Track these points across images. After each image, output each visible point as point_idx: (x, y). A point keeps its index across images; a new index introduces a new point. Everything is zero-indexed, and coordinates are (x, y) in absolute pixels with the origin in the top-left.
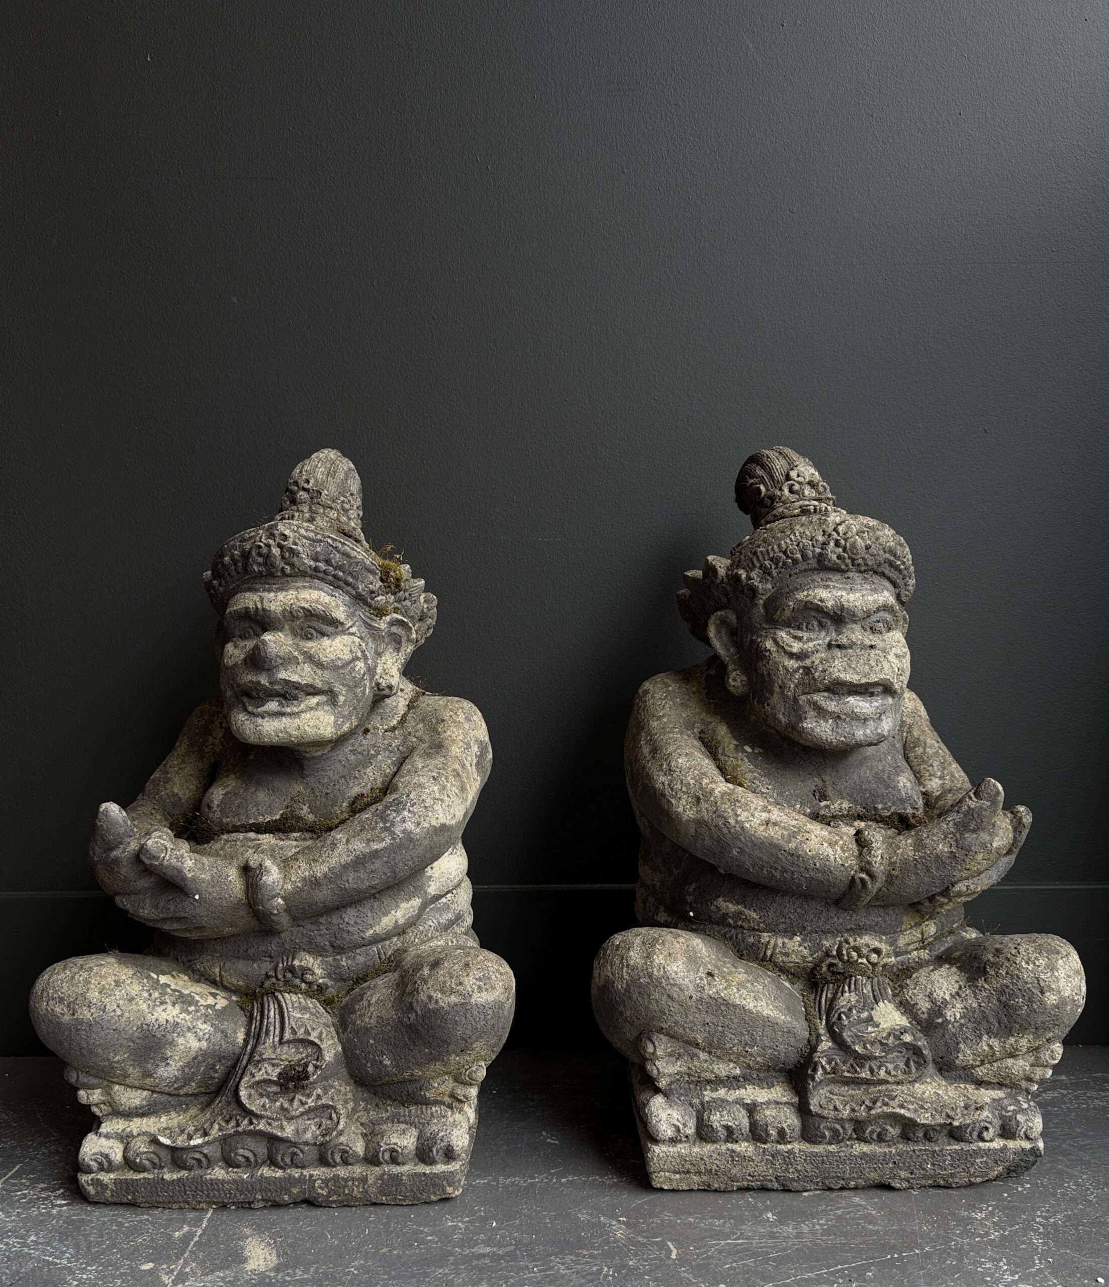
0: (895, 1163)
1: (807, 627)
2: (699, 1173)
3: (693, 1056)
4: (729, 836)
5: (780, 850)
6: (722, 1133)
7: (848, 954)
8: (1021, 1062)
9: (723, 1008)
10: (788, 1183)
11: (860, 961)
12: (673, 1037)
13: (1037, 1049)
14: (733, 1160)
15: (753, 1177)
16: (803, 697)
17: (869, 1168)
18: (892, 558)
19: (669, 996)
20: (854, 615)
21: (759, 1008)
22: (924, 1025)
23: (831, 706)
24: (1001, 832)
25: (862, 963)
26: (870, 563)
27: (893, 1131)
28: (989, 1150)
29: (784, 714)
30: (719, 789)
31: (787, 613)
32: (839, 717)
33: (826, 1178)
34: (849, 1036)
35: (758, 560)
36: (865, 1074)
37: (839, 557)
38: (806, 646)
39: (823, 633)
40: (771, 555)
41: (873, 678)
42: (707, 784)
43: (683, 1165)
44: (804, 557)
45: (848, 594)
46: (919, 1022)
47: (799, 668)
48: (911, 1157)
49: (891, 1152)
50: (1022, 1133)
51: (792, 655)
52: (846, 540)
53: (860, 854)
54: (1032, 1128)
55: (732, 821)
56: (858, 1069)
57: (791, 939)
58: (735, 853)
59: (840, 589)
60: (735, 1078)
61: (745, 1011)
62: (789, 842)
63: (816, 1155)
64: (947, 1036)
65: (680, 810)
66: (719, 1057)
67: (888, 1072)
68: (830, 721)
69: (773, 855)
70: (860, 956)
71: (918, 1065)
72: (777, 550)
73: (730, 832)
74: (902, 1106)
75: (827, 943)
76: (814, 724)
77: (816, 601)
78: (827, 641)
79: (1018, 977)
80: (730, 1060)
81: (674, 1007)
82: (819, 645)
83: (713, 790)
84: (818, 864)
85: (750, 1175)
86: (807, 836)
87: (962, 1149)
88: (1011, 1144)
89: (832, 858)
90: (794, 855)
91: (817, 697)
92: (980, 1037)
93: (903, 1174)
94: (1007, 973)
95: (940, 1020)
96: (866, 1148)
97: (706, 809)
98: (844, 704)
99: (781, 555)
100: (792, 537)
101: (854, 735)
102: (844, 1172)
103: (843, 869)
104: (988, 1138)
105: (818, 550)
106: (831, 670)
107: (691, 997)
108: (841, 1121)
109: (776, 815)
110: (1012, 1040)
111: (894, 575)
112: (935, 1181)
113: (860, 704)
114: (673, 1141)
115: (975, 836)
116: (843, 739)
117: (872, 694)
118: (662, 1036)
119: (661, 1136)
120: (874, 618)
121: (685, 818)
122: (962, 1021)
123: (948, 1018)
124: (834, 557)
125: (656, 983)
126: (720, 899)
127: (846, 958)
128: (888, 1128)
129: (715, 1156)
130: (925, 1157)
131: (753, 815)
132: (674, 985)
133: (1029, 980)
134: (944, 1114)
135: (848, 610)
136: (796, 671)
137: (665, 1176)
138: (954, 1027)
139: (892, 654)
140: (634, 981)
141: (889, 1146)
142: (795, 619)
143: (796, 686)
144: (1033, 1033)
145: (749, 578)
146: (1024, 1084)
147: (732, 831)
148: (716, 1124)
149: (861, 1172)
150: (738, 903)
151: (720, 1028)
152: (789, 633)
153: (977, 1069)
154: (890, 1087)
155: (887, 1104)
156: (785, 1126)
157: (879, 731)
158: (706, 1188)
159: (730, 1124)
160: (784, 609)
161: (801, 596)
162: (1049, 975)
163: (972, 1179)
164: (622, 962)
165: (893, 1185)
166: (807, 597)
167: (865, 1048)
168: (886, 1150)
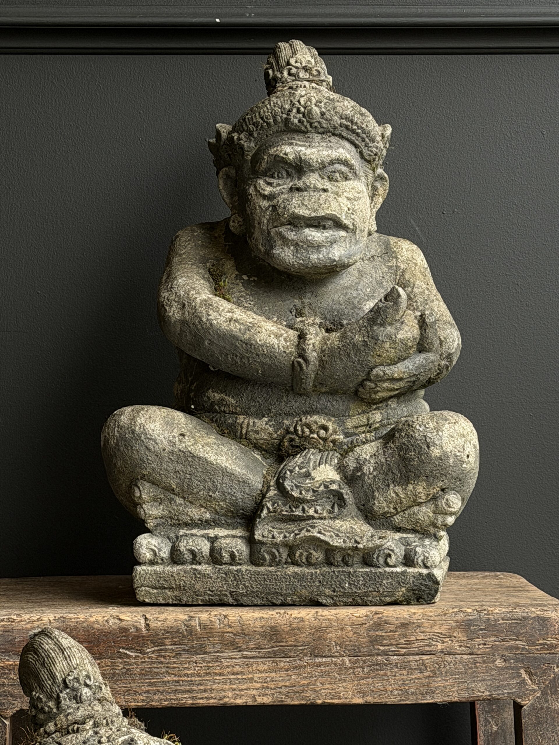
0: (320, 582)
1: (278, 176)
2: (171, 588)
3: (171, 500)
4: (202, 331)
5: (238, 340)
6: (188, 556)
7: (302, 430)
8: (424, 509)
9: (190, 459)
10: (240, 598)
11: (312, 436)
12: (153, 483)
13: (435, 498)
14: (196, 577)
15: (212, 591)
16: (274, 230)
17: (300, 585)
18: (349, 124)
19: (146, 447)
20: (310, 165)
21: (219, 461)
22: (349, 478)
23: (292, 235)
24: (406, 328)
25: (313, 438)
26: (324, 126)
27: (318, 555)
28: (392, 572)
29: (262, 245)
30: (201, 298)
31: (264, 165)
32: (297, 244)
33: (268, 594)
34: (289, 485)
35: (246, 124)
36: (298, 512)
37: (300, 121)
38: (274, 190)
39: (289, 180)
40: (254, 121)
41: (321, 213)
42: (193, 295)
43: (158, 581)
44: (275, 120)
45: (306, 149)
46: (346, 478)
47: (269, 207)
48: (332, 576)
49: (316, 573)
50: (420, 561)
51: (264, 197)
52: (305, 108)
53: (299, 344)
54: (428, 558)
55: (204, 319)
56: (294, 509)
57: (260, 419)
58: (206, 344)
59: (300, 145)
60: (206, 521)
61: (207, 462)
62: (243, 334)
63: (259, 573)
64: (365, 486)
65: (171, 314)
66: (191, 502)
67: (316, 512)
68: (292, 248)
69: (232, 344)
70: (312, 432)
71: (340, 506)
72: (258, 117)
73: (203, 328)
74: (320, 532)
75: (287, 422)
76: (281, 250)
77: (282, 155)
78: (290, 186)
79: (412, 436)
80: (201, 506)
81: (151, 457)
82: (284, 188)
83: (196, 298)
84: (265, 351)
85: (209, 590)
86: (259, 329)
87: (371, 571)
88: (411, 570)
89: (276, 346)
90: (248, 344)
91: (282, 229)
92: (388, 486)
93: (328, 592)
94: (406, 434)
95: (359, 474)
96: (297, 569)
97: (188, 312)
98: (301, 233)
99: (259, 120)
100: (268, 106)
101: (309, 258)
102: (281, 589)
103: (284, 355)
104: (391, 563)
105: (284, 116)
106: (289, 206)
107: (164, 450)
108: (276, 545)
109: (239, 314)
110: (410, 487)
111: (353, 137)
112: (354, 600)
113: (313, 233)
114: (152, 563)
115: (382, 329)
116: (301, 261)
117: (324, 228)
118: (145, 482)
119: (142, 559)
120: (331, 168)
121: (173, 319)
122: (375, 473)
123: (365, 471)
124: (296, 121)
125: (137, 437)
126: (210, 391)
127: (300, 433)
128: (312, 551)
129: (182, 573)
130: (343, 577)
131: (220, 315)
132: (151, 439)
133: (419, 438)
134: (353, 541)
135: (305, 162)
136: (267, 209)
137: (145, 591)
138: (369, 478)
139: (343, 197)
140: (122, 437)
141: (316, 568)
142: (269, 169)
143: (268, 221)
144: (426, 481)
145: (239, 139)
146: (432, 530)
147: (204, 326)
148: (182, 549)
149: (294, 588)
150: (222, 392)
151: (188, 476)
152: (265, 181)
153: (395, 517)
154: (315, 521)
155: (308, 531)
156: (234, 550)
157: (330, 256)
158: (178, 602)
159: (193, 548)
160: (261, 162)
161: (272, 151)
162: (435, 434)
163: (383, 598)
164: (115, 424)
165: (320, 600)
166: (276, 151)
167: (301, 493)
168: (313, 571)
